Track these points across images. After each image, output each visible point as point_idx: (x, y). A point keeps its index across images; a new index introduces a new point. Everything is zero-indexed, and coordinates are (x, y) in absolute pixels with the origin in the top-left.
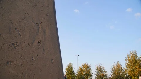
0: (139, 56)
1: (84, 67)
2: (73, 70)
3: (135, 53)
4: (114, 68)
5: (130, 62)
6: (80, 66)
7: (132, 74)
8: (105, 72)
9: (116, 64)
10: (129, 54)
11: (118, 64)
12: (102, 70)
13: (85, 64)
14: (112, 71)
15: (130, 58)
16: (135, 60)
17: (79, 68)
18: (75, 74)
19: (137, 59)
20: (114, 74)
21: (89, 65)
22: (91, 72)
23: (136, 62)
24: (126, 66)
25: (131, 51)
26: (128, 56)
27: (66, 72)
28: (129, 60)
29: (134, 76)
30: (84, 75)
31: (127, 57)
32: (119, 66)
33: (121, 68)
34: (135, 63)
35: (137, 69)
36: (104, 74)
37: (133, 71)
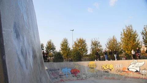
0: (134, 31)
1: (79, 42)
2: (68, 45)
3: (131, 28)
4: (110, 42)
5: (125, 36)
6: (75, 41)
7: (126, 48)
8: (101, 46)
10: (125, 28)
11: (113, 38)
12: (97, 45)
13: (80, 39)
14: (108, 46)
15: (126, 33)
16: (131, 34)
17: (74, 43)
18: (71, 50)
19: (132, 33)
20: (109, 48)
21: (84, 39)
22: (86, 46)
23: (131, 36)
24: (121, 41)
25: (127, 26)
26: (124, 30)
27: (61, 48)
29: (128, 50)
30: (80, 50)
31: (123, 32)
32: (114, 40)
33: (117, 42)
34: (130, 38)
35: (131, 43)
36: (100, 48)
37: (127, 45)
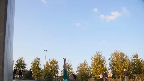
0: (103, 57)
1: (51, 63)
2: (40, 64)
3: (100, 54)
4: (81, 66)
5: (95, 61)
6: (47, 61)
7: (96, 72)
8: (72, 69)
9: (83, 62)
10: (95, 54)
11: (85, 62)
12: (69, 67)
13: (53, 60)
14: (79, 69)
15: (96, 58)
16: (100, 60)
17: (46, 64)
18: (42, 70)
19: (101, 59)
20: (80, 71)
21: (57, 61)
22: (58, 68)
23: (100, 62)
24: (92, 65)
25: (98, 52)
26: (94, 56)
27: (32, 67)
28: (95, 59)
29: (97, 74)
30: (51, 71)
31: (93, 57)
32: (85, 64)
33: (87, 66)
34: (99, 63)
35: (100, 68)
36: (71, 71)
37: (96, 69)
